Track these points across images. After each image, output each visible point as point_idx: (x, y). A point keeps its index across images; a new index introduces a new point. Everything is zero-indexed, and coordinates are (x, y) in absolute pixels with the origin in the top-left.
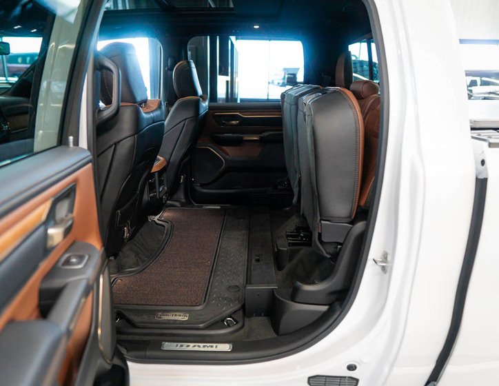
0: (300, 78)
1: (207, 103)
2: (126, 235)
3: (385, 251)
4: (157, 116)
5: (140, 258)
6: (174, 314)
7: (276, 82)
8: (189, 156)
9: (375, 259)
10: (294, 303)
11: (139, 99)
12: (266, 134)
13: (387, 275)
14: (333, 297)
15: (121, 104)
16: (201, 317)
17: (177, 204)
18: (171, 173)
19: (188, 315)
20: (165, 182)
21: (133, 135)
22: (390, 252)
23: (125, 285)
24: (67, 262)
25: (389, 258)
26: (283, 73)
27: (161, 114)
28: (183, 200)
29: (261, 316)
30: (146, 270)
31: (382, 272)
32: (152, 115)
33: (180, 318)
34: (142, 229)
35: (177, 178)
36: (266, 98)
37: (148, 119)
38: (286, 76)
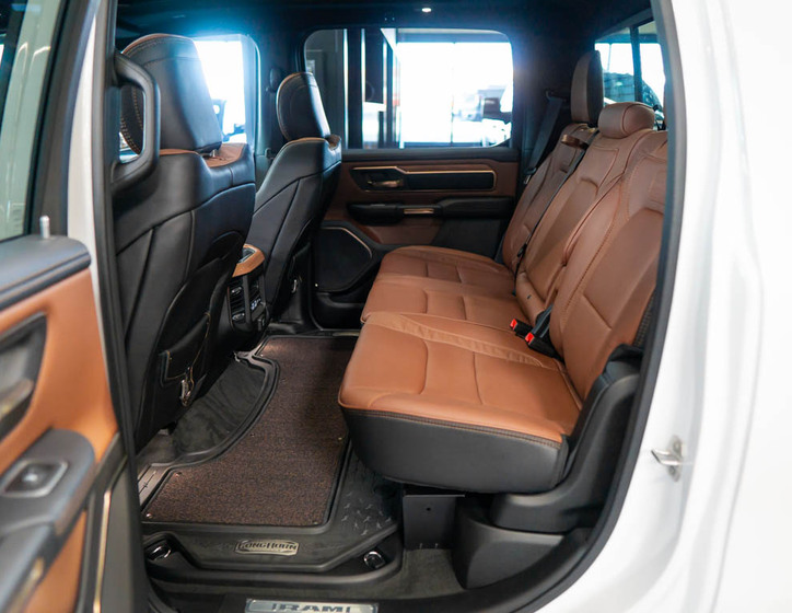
0: (507, 106)
1: (339, 149)
2: (186, 393)
3: (675, 437)
4: (237, 174)
5: (217, 432)
6: (272, 542)
7: (465, 114)
8: (309, 244)
9: (656, 451)
10: (494, 529)
11: (202, 142)
12: (445, 203)
13: (680, 483)
14: (573, 519)
15: (160, 152)
16: (321, 549)
17: (289, 328)
18: (273, 277)
19: (297, 545)
20: (262, 292)
21: (189, 210)
22: (685, 438)
23: (186, 484)
24: (19, 484)
25: (685, 451)
26: (477, 97)
27: (249, 169)
28: (300, 322)
29: (432, 547)
30: (226, 455)
31: (669, 478)
32: (227, 171)
33: (281, 551)
34: (222, 377)
35: (286, 283)
36: (449, 141)
37: (218, 180)
38: (483, 103)
